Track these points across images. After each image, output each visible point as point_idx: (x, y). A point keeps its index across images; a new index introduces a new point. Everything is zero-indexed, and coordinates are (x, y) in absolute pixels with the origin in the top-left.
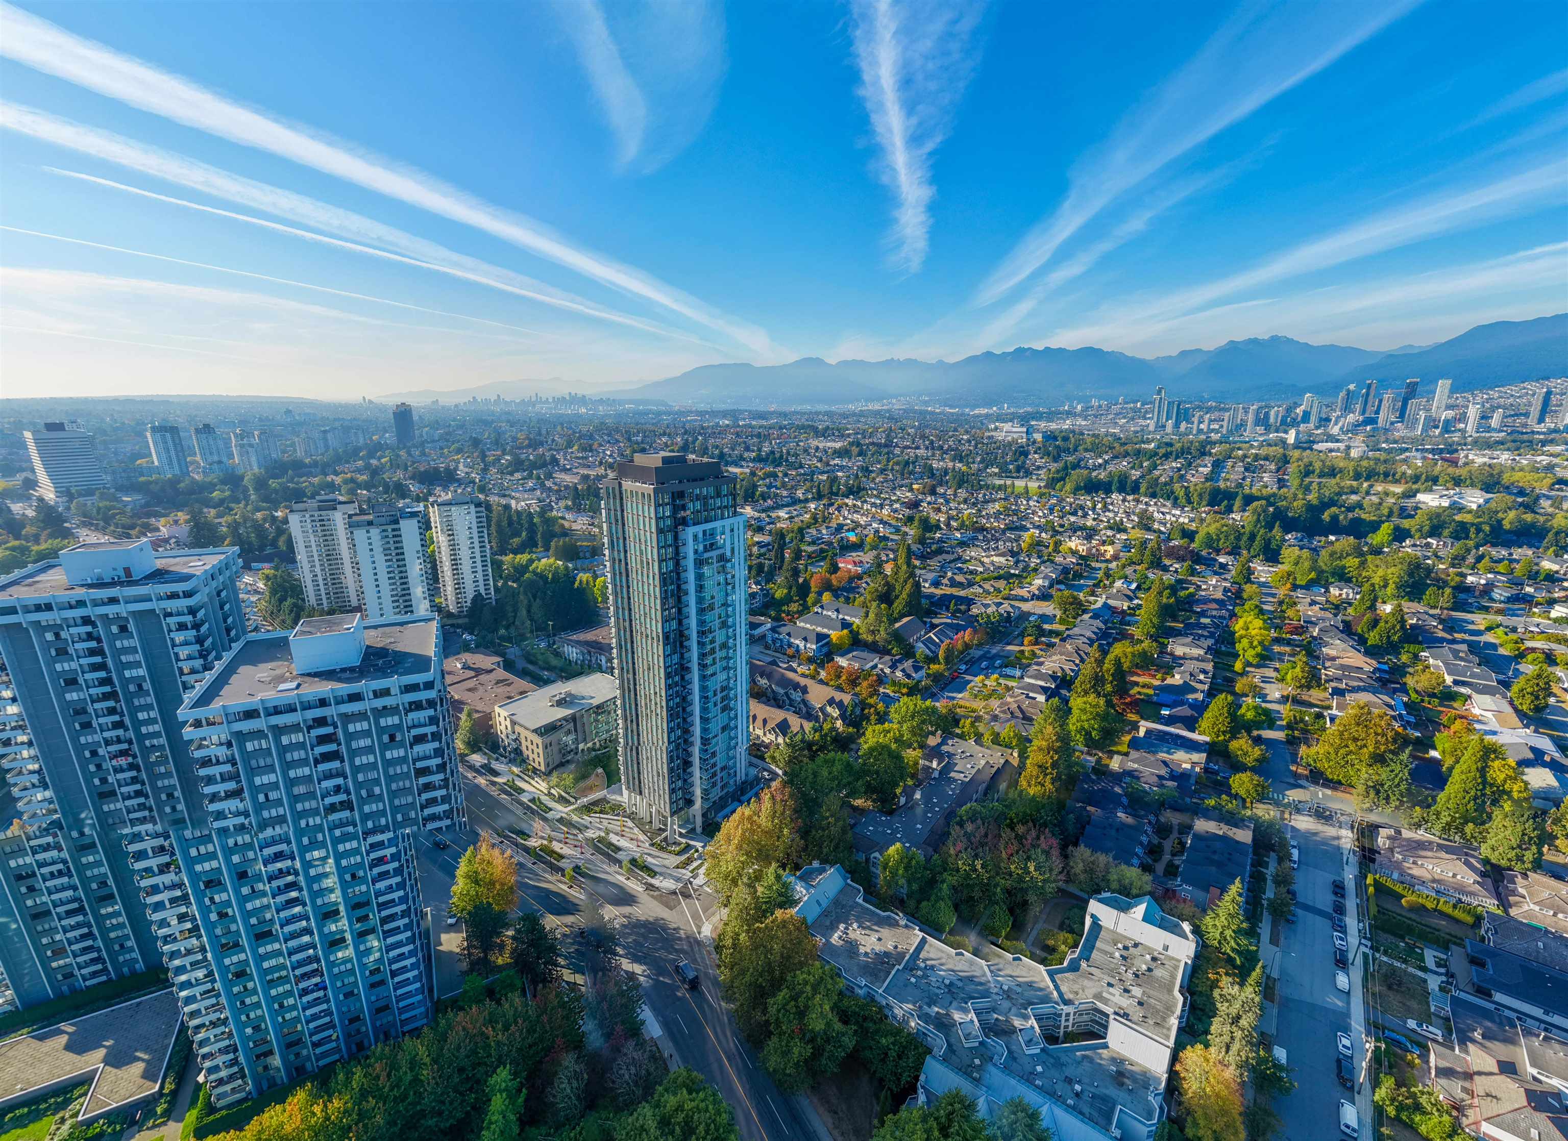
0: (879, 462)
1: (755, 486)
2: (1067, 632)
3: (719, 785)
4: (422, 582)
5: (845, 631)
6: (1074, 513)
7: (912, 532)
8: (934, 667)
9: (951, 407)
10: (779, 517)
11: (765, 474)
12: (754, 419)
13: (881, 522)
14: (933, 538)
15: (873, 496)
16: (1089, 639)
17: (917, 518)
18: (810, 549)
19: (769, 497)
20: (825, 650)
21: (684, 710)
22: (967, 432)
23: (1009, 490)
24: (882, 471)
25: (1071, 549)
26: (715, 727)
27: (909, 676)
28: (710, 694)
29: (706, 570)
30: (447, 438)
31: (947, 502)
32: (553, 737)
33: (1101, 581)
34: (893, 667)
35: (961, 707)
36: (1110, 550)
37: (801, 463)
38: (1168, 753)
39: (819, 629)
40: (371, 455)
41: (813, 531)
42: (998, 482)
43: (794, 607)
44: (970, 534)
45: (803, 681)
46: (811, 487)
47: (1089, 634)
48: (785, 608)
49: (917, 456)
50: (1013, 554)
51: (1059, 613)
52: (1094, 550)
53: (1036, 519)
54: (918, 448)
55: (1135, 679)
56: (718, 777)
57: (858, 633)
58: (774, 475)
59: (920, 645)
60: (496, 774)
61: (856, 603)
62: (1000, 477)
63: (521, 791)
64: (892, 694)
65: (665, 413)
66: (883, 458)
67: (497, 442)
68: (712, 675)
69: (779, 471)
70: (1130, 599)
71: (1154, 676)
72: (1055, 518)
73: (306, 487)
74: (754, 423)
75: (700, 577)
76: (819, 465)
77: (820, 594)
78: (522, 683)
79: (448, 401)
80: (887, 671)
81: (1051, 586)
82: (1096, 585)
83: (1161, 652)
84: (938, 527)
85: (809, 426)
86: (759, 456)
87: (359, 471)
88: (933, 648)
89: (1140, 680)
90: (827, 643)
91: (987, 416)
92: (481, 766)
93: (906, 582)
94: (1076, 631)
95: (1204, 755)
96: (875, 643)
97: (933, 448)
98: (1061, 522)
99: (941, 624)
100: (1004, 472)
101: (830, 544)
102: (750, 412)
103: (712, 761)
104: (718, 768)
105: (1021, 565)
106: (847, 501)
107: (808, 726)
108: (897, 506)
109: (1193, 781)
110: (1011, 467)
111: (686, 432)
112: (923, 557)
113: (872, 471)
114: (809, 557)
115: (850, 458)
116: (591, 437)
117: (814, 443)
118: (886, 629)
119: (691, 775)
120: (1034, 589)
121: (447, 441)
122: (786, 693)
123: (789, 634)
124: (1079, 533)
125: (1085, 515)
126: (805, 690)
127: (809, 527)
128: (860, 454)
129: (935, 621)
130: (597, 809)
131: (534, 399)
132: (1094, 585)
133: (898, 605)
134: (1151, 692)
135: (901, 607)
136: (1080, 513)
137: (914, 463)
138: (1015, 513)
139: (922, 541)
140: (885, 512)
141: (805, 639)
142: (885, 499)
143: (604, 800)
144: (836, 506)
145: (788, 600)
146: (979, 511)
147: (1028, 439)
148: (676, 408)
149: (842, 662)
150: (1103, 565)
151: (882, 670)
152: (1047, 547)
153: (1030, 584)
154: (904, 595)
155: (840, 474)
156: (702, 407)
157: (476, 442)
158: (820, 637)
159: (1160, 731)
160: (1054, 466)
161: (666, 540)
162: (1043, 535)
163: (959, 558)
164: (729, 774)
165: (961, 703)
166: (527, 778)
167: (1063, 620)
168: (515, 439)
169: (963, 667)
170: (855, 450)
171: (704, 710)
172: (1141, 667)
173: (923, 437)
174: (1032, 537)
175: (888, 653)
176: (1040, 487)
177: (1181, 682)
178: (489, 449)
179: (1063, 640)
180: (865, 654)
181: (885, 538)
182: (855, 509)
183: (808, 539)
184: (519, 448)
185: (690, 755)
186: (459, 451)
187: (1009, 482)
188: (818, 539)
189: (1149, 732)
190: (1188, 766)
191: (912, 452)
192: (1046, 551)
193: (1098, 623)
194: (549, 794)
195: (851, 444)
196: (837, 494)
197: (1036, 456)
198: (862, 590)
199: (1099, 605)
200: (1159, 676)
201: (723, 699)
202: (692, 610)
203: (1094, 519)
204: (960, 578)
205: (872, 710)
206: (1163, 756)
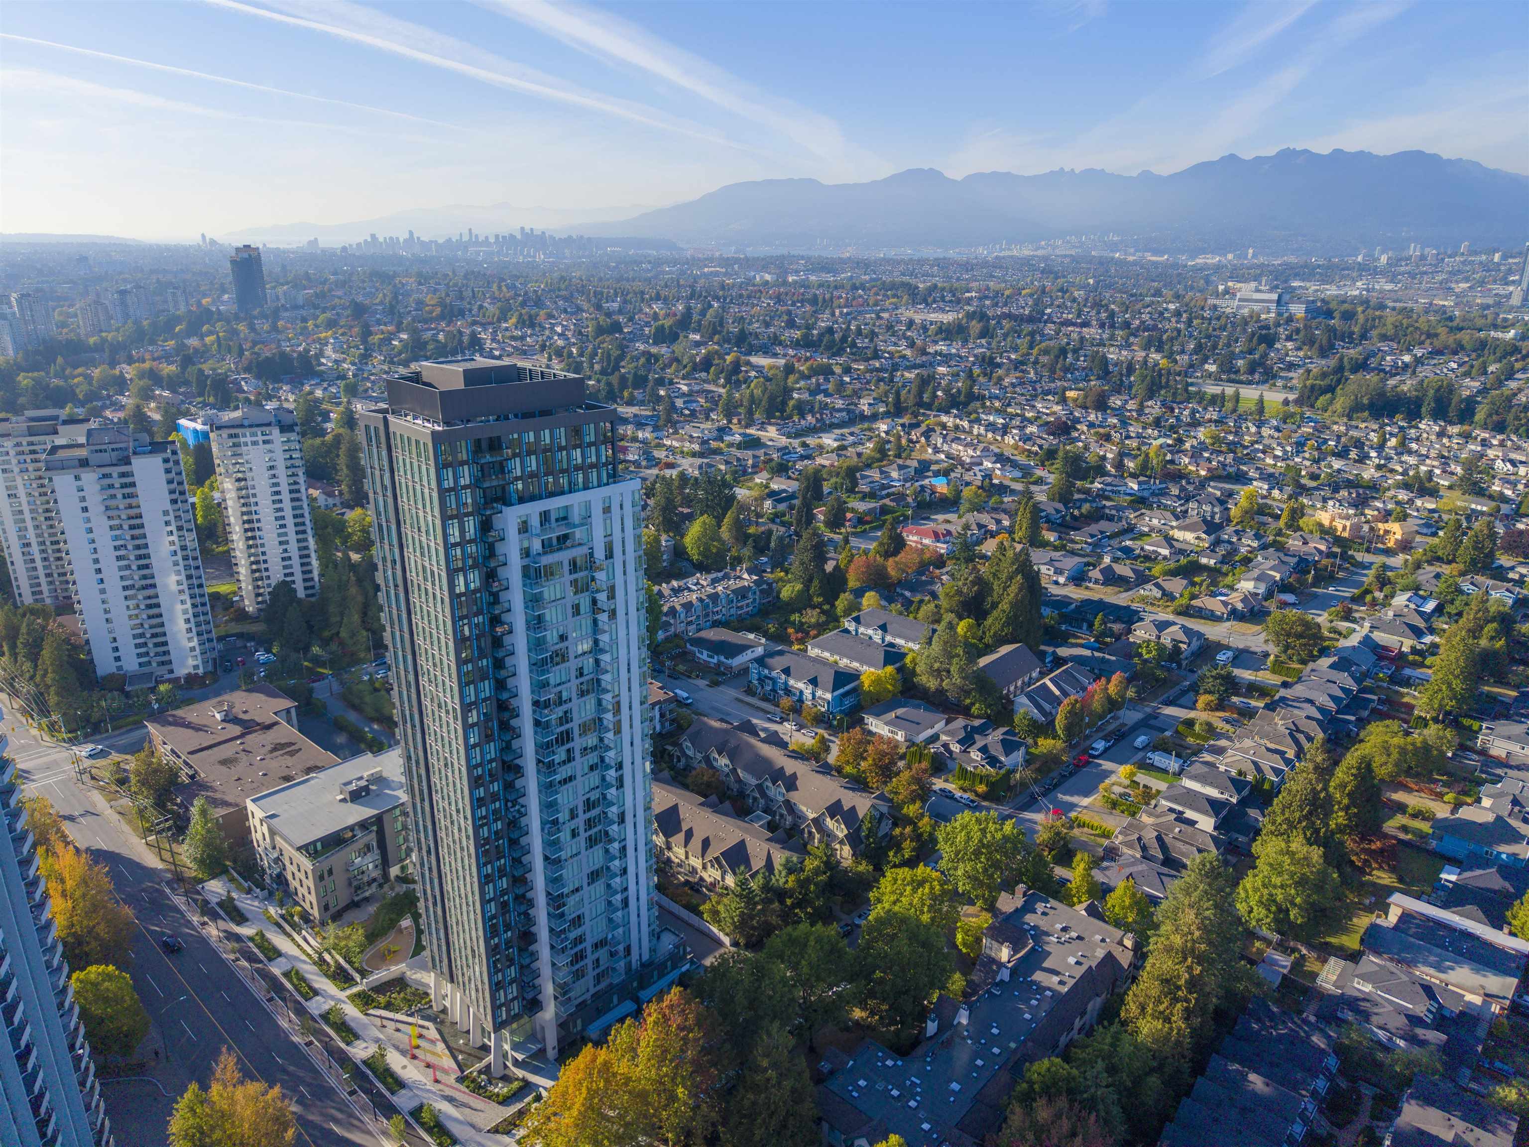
0: (1015, 349)
1: (787, 392)
2: (1283, 692)
3: (591, 974)
4: (176, 564)
5: (890, 669)
6: (1342, 454)
7: (1051, 478)
8: (1045, 745)
9: (1156, 252)
10: (821, 447)
11: (811, 368)
12: (813, 271)
13: (1000, 458)
14: (1088, 492)
15: (990, 411)
16: (1321, 709)
17: (1061, 454)
18: (862, 506)
19: (812, 411)
20: (848, 702)
21: (514, 842)
22: (1177, 297)
23: (1229, 405)
24: (1017, 365)
25: (1320, 525)
26: (573, 875)
27: (993, 761)
28: (563, 816)
29: (550, 590)
30: (315, 304)
31: (1124, 423)
32: (337, 859)
33: (1367, 592)
34: (967, 741)
35: (1082, 825)
36: (1396, 531)
37: (876, 351)
38: (1440, 969)
39: (844, 662)
40: (194, 330)
41: (874, 474)
42: (1212, 389)
43: (812, 616)
44: (1157, 484)
45: (791, 766)
46: (886, 395)
47: (1323, 700)
48: (795, 617)
49: (1082, 339)
50: (1211, 527)
51: (1273, 650)
52: (1366, 528)
53: (1269, 461)
54: (1086, 324)
55: (1399, 796)
56: (589, 961)
57: (913, 673)
58: (827, 371)
59: (1023, 700)
60: (240, 918)
61: (921, 615)
62: (1218, 379)
63: (274, 953)
64: (958, 794)
65: (667, 262)
66: (1023, 342)
67: (391, 311)
68: (566, 781)
69: (837, 364)
70: (1418, 633)
71: (1440, 796)
72: (1303, 462)
73: (78, 385)
74: (813, 278)
75: (534, 601)
76: (908, 352)
77: (859, 593)
78: (312, 750)
79: (332, 241)
80: (956, 748)
81: (1269, 595)
82: (1358, 600)
83: (1462, 747)
84: (1099, 470)
85: (904, 285)
86: (805, 336)
87: (167, 358)
88: (1047, 707)
89: (1413, 800)
90: (854, 690)
91: (1218, 268)
92: (220, 904)
93: (1011, 578)
94: (1299, 690)
95: (1514, 981)
96: (941, 692)
97: (1112, 326)
98: (1315, 468)
99: (1073, 658)
100: (1228, 372)
101: (900, 497)
102: (808, 259)
103: (573, 935)
104: (588, 945)
105: (1221, 551)
106: (944, 418)
107: (780, 857)
108: (1032, 429)
109: (1481, 1032)
110: (1240, 363)
111: (692, 296)
112: (1064, 526)
113: (999, 366)
114: (861, 521)
115: (965, 341)
116: (538, 303)
117: (907, 313)
118: (961, 670)
119: (534, 957)
120: (1236, 600)
121: (316, 307)
122: (760, 787)
123: (787, 671)
124: (1344, 493)
125: (1363, 459)
126: (791, 783)
127: (869, 466)
128: (983, 334)
129: (1063, 652)
130: (382, 999)
131: (466, 238)
132: (1354, 599)
133: (994, 622)
134: (1425, 827)
135: (998, 626)
136: (1353, 455)
137: (1075, 351)
138: (1232, 447)
139: (1064, 496)
140: (1009, 440)
141: (814, 682)
142: (1012, 417)
143: (400, 983)
144: (923, 427)
145: (802, 602)
146: (1180, 441)
147: (1279, 314)
148: (689, 254)
149: (877, 726)
150: (1379, 559)
151: (946, 746)
152: (1277, 517)
153: (1232, 588)
154: (1005, 606)
155: (942, 369)
156: (730, 252)
157: (359, 310)
158: (843, 678)
159: (1428, 919)
160: (1318, 365)
161: (462, 532)
162: (1276, 493)
163: (1130, 530)
164: (612, 954)
165: (1085, 817)
166: (288, 928)
167: (1278, 667)
168: (420, 303)
169: (1100, 745)
170: (975, 327)
171: (551, 844)
172: (1418, 775)
173: (1098, 305)
174: (1251, 497)
175: (966, 712)
176: (1286, 402)
177: (1490, 818)
178: (379, 322)
179: (1271, 707)
180: (920, 714)
181: (1002, 489)
182: (955, 435)
183: (864, 487)
184: (426, 321)
185: (529, 920)
186: (331, 324)
187: (1230, 390)
188: (884, 487)
189: (1406, 917)
190: (1477, 1000)
191: (1074, 332)
192: (1273, 525)
193: (1345, 679)
194: (321, 962)
195: (970, 316)
196: (929, 407)
197: (1290, 345)
198: (938, 588)
199: (1354, 641)
200: (1450, 797)
201: (589, 824)
202: (521, 661)
203: (1379, 467)
204: (1124, 570)
205: (908, 830)
206: (1427, 973)
